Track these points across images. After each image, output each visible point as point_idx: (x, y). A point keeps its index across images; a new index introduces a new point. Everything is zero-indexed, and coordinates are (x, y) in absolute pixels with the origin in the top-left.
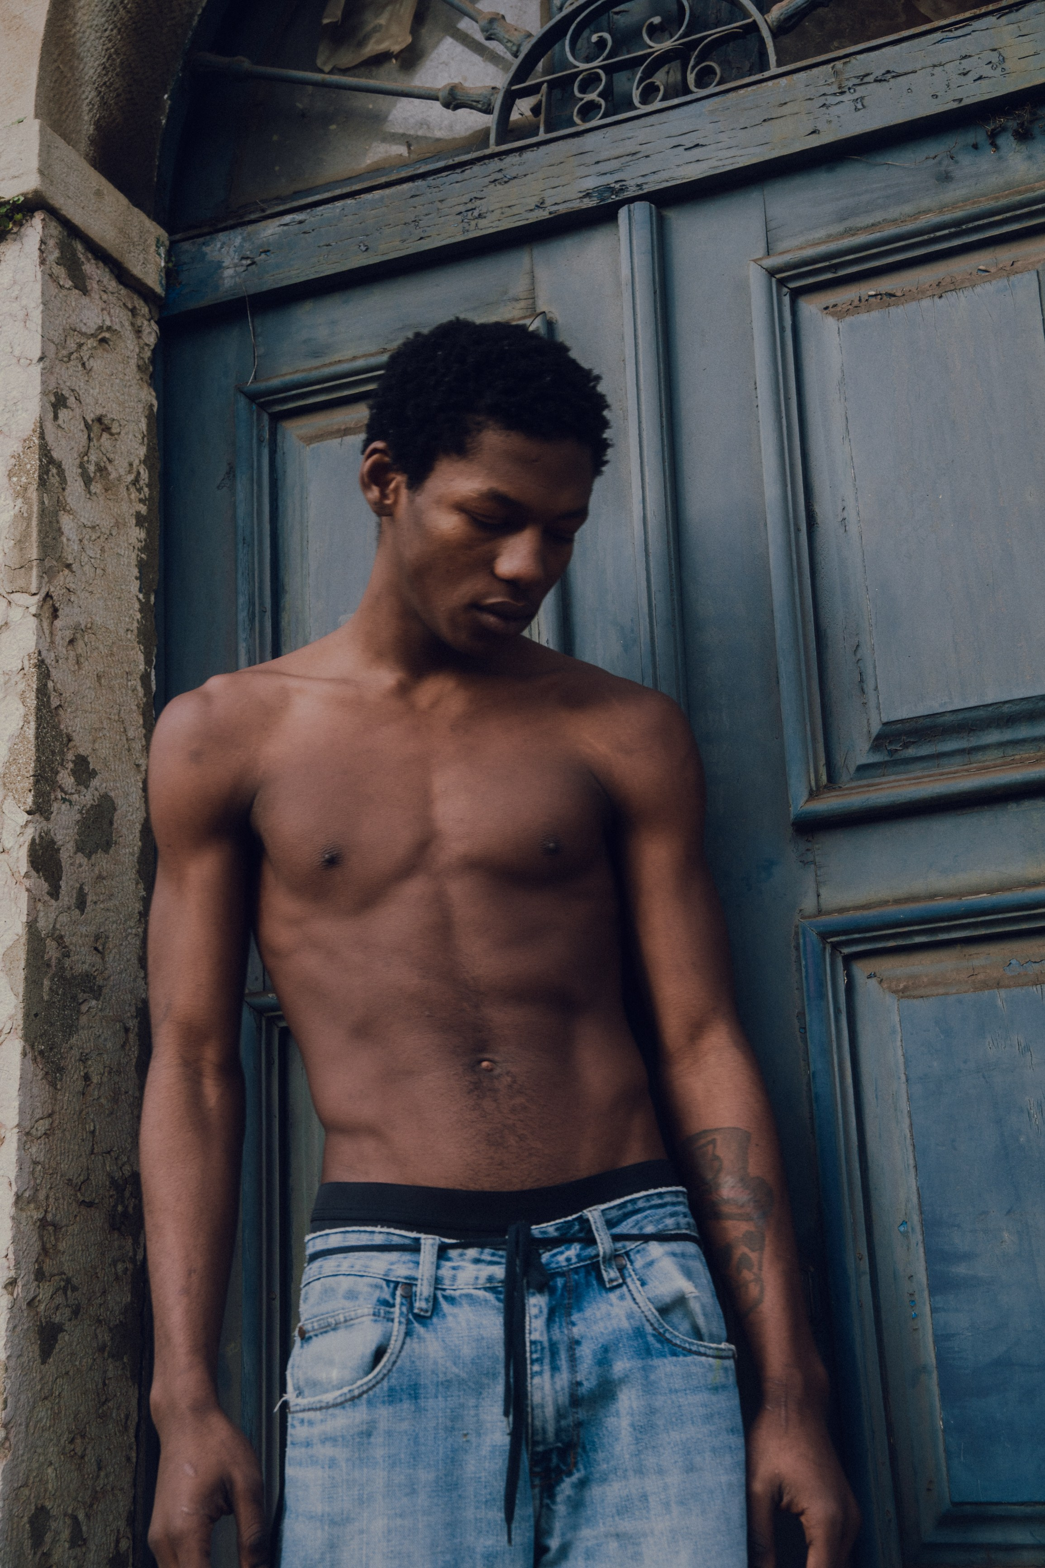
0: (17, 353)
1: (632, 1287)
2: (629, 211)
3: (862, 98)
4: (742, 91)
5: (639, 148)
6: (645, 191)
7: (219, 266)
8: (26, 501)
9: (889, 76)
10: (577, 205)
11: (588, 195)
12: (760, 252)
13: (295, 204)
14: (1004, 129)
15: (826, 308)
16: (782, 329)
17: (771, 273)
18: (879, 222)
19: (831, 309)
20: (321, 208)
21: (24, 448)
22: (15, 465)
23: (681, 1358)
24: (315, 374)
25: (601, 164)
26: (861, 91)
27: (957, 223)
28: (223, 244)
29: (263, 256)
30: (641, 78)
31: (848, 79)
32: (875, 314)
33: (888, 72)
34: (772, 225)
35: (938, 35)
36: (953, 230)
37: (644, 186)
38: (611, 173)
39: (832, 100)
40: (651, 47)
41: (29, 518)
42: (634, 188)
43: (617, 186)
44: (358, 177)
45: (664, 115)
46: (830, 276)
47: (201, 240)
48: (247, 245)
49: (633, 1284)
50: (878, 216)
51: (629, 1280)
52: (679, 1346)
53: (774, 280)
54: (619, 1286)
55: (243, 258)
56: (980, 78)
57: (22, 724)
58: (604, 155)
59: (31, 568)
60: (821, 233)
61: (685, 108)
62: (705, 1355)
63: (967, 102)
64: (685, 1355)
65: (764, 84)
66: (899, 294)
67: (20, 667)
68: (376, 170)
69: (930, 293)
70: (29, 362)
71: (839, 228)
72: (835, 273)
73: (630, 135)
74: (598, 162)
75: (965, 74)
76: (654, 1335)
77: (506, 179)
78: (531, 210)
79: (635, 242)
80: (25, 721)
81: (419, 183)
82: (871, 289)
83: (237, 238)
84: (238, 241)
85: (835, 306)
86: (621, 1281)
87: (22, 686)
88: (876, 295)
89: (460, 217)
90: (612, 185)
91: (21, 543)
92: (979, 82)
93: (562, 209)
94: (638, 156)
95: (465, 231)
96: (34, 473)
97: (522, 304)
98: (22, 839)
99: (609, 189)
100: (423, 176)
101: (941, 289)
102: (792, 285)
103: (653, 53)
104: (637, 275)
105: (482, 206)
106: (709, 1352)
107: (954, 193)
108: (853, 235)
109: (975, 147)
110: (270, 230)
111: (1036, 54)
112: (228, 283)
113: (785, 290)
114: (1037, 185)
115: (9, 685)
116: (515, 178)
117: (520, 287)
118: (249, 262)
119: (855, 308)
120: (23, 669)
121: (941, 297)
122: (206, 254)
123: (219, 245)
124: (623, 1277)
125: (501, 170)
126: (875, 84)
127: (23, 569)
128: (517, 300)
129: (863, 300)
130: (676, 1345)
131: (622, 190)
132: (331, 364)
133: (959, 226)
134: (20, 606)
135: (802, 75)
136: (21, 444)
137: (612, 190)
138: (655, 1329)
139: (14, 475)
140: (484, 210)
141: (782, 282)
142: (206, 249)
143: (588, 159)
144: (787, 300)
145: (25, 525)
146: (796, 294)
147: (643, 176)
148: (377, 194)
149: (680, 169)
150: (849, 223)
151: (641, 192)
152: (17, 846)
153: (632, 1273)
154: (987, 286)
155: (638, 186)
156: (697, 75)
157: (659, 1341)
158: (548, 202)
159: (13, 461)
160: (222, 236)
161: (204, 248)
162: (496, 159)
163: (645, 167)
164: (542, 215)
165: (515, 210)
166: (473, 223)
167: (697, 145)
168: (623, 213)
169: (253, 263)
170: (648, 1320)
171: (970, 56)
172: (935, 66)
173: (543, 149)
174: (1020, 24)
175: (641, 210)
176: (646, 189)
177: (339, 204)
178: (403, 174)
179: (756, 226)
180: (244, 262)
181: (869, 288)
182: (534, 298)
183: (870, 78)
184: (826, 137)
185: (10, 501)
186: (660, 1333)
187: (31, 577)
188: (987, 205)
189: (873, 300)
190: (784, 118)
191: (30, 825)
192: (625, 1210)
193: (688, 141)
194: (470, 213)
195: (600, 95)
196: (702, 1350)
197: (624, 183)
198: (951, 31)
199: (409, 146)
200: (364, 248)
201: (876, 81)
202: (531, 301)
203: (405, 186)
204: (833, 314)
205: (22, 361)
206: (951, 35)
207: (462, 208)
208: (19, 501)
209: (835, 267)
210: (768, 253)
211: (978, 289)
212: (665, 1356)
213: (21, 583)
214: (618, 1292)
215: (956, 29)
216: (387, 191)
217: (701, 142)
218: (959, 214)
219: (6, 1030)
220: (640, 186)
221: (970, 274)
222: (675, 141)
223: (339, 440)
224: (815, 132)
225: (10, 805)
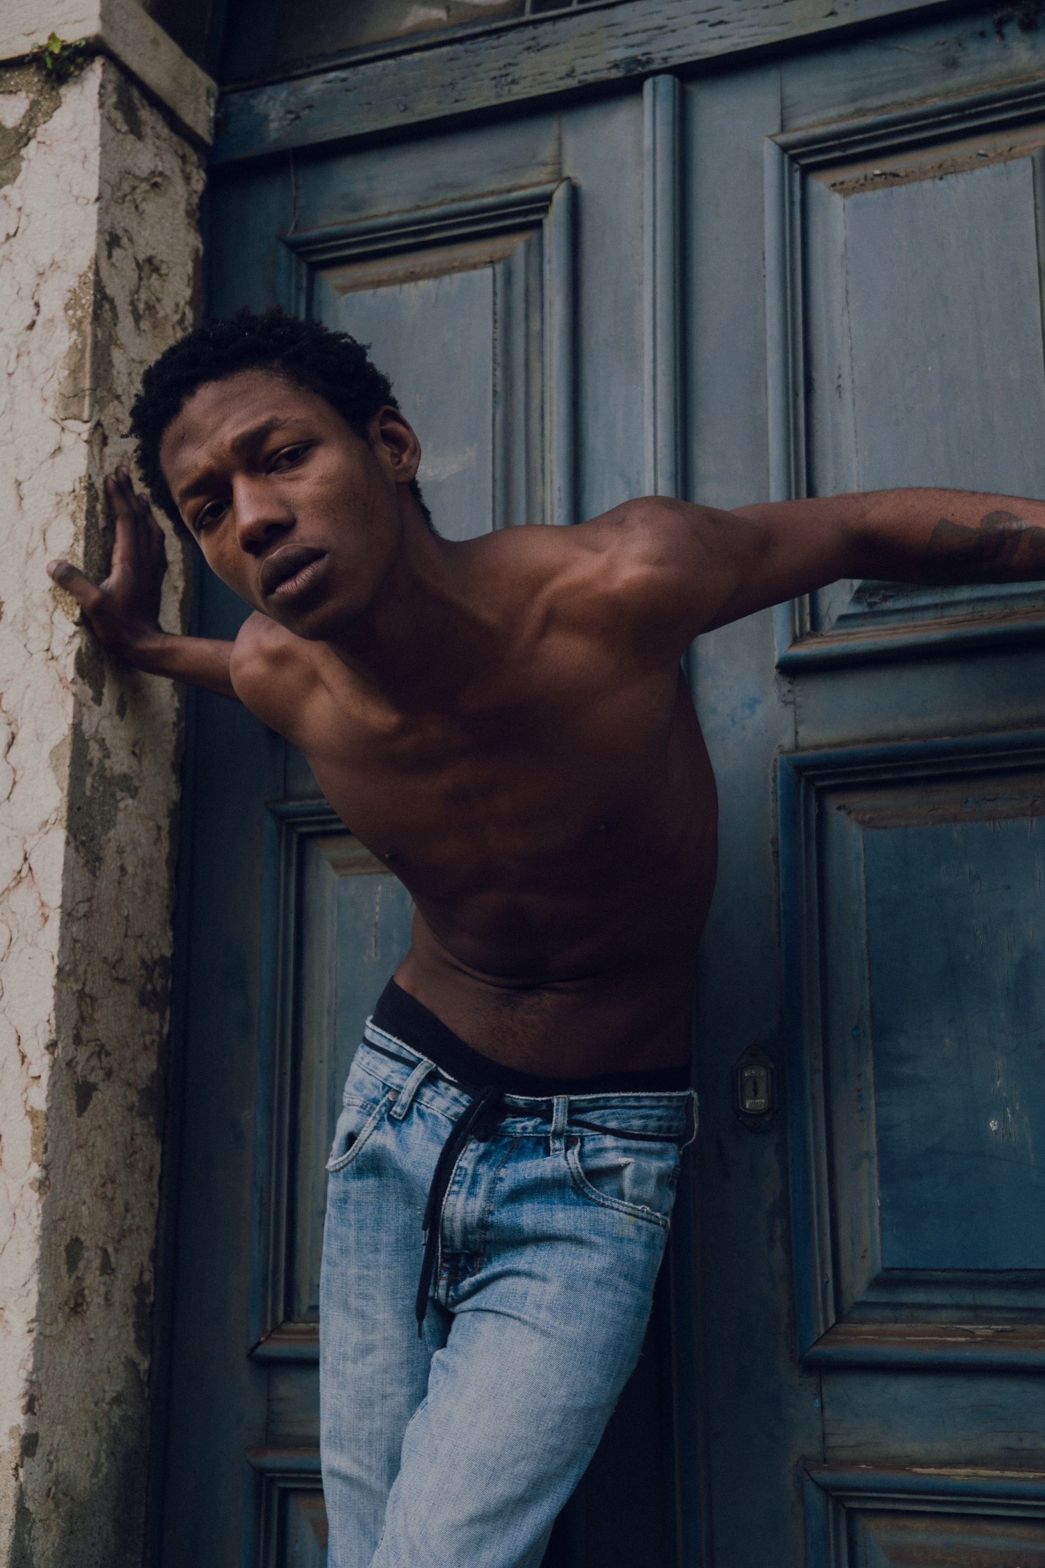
0: (75, 192)
2: (654, 83)
5: (666, 22)
6: (670, 64)
7: (265, 119)
8: (81, 333)
10: (605, 75)
11: (616, 66)
12: (775, 129)
13: (340, 62)
14: (1009, 19)
15: (834, 185)
16: (792, 203)
17: (784, 148)
18: (888, 105)
19: (838, 187)
20: (364, 67)
21: (80, 282)
22: (71, 299)
24: (352, 227)
25: (629, 36)
27: (961, 108)
28: (270, 98)
29: (307, 112)
32: (880, 193)
34: (788, 103)
36: (956, 115)
37: (669, 60)
38: (639, 45)
41: (83, 351)
42: (660, 61)
43: (644, 58)
44: (399, 39)
46: (838, 154)
47: (250, 92)
48: (292, 99)
50: (887, 99)
53: (786, 156)
55: (288, 112)
57: (71, 541)
58: (633, 27)
59: (84, 397)
60: (833, 113)
66: (902, 174)
67: (72, 489)
68: (416, 32)
69: (931, 174)
70: (86, 201)
71: (850, 108)
72: (844, 151)
73: (658, 9)
74: (626, 35)
77: (539, 47)
78: (561, 79)
79: (657, 114)
80: (75, 540)
81: (458, 47)
82: (876, 169)
83: (283, 93)
84: (284, 95)
85: (842, 183)
87: (73, 507)
88: (880, 175)
89: (494, 82)
90: (640, 57)
91: (75, 373)
93: (591, 78)
94: (665, 30)
95: (499, 96)
96: (89, 307)
97: (550, 168)
98: (69, 648)
99: (636, 61)
100: (461, 40)
101: (942, 171)
102: (804, 162)
104: (658, 146)
105: (516, 72)
107: (960, 78)
108: (863, 115)
109: (983, 35)
110: (315, 86)
112: (273, 135)
113: (796, 166)
114: (1038, 74)
115: (60, 505)
116: (547, 46)
117: (548, 152)
118: (294, 116)
119: (861, 186)
120: (74, 491)
121: (941, 178)
122: (254, 106)
123: (265, 98)
125: (534, 38)
127: (76, 398)
128: (545, 164)
129: (869, 179)
131: (649, 61)
132: (367, 218)
133: (962, 111)
134: (73, 432)
136: (77, 279)
137: (638, 62)
139: (70, 309)
140: (517, 76)
141: (794, 159)
142: (253, 102)
143: (617, 31)
144: (797, 176)
145: (79, 356)
146: (807, 171)
147: (669, 50)
148: (417, 55)
149: (704, 44)
150: (858, 104)
151: (665, 65)
152: (65, 655)
154: (986, 170)
155: (663, 59)
158: (579, 71)
159: (69, 295)
160: (269, 90)
161: (251, 101)
162: (530, 27)
163: (670, 41)
164: (572, 83)
165: (547, 78)
166: (507, 88)
167: (721, 22)
168: (648, 85)
169: (298, 117)
173: (576, 20)
175: (665, 82)
176: (672, 62)
177: (380, 64)
178: (443, 37)
179: (772, 105)
180: (289, 116)
181: (875, 168)
182: (560, 164)
184: (843, 20)
185: (66, 333)
187: (83, 405)
188: (988, 91)
189: (877, 179)
191: (77, 635)
193: (713, 17)
194: (503, 79)
197: (650, 56)
199: (448, 10)
200: (402, 108)
202: (557, 166)
203: (445, 50)
204: (840, 191)
205: (80, 200)
207: (496, 73)
208: (75, 334)
209: (845, 146)
210: (783, 129)
211: (977, 173)
213: (74, 410)
216: (427, 53)
217: (725, 18)
218: (962, 99)
219: (52, 821)
220: (665, 59)
221: (970, 158)
222: (701, 17)
223: (371, 291)
224: (833, 14)
225: (59, 616)
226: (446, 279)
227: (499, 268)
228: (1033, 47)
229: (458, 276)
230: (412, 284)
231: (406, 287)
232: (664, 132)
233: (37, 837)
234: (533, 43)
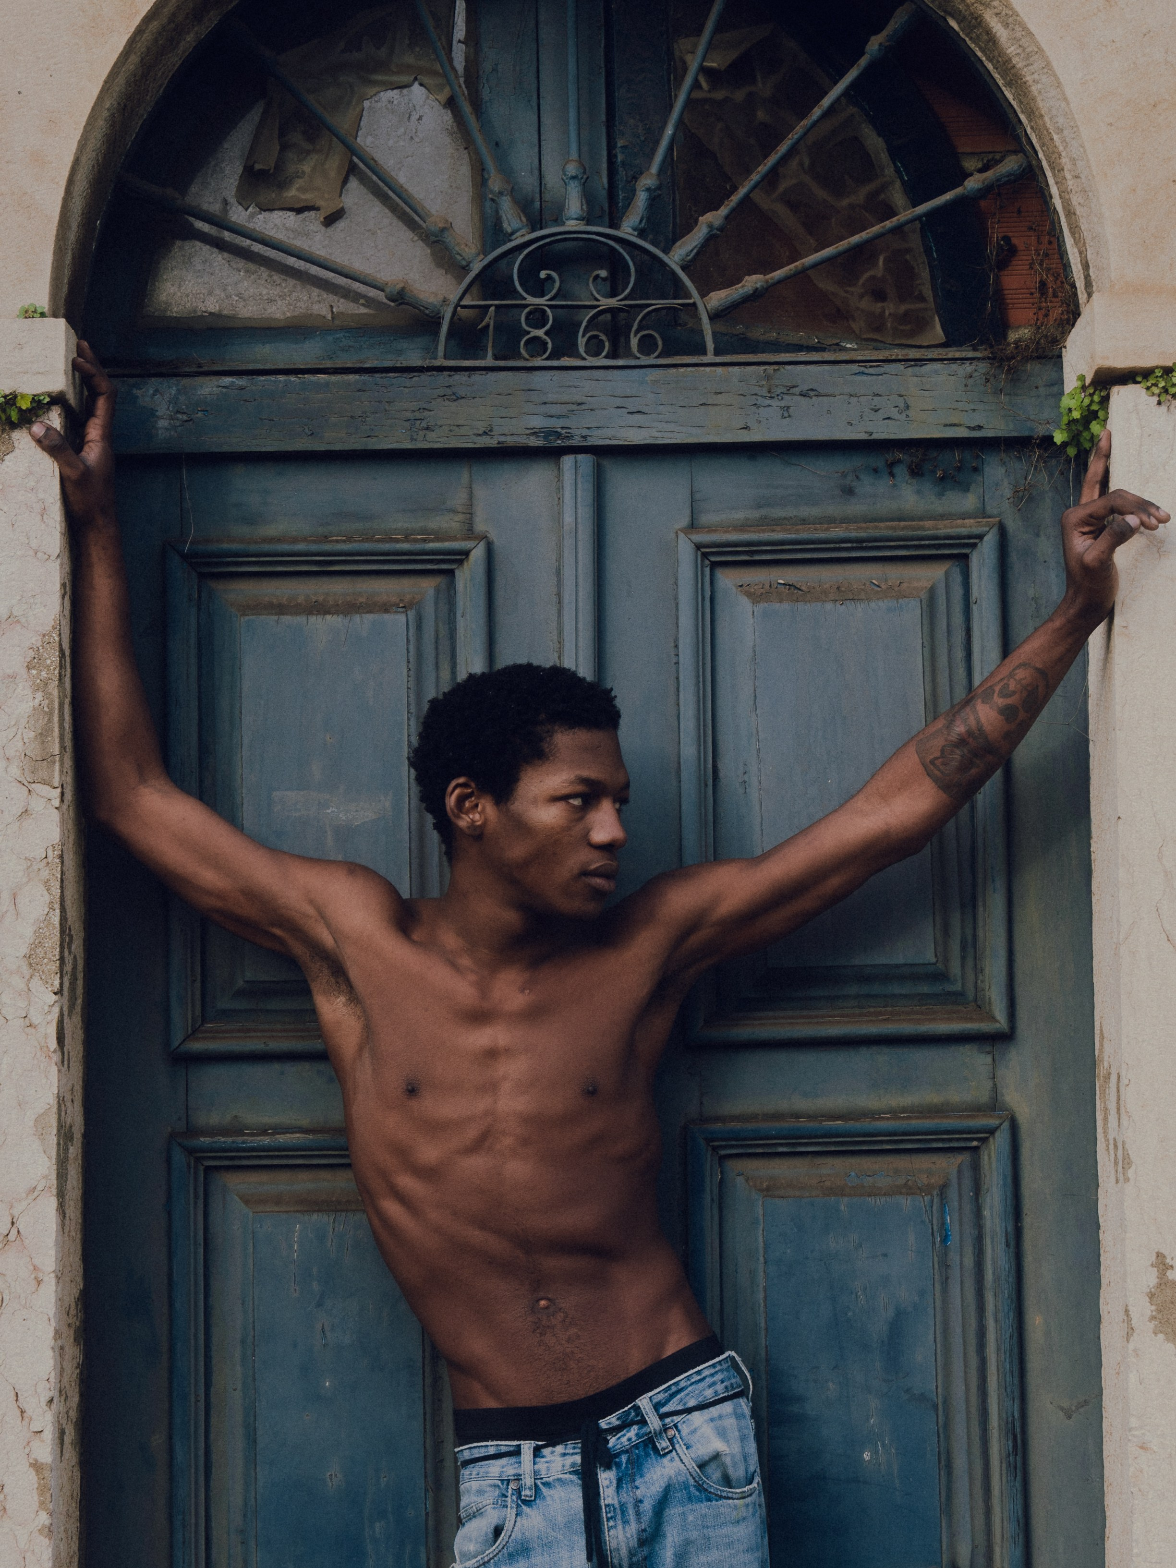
1: (679, 1451)
2: (573, 459)
3: (788, 407)
4: (682, 370)
5: (584, 399)
6: (589, 444)
7: (152, 413)
8: (47, 695)
9: (812, 393)
10: (524, 440)
11: (534, 434)
12: (685, 521)
13: (235, 367)
14: (899, 461)
15: (740, 586)
16: (704, 598)
17: (698, 547)
19: (744, 589)
20: (263, 378)
21: (43, 642)
22: (35, 658)
23: (714, 1503)
25: (548, 405)
26: (787, 400)
27: (860, 540)
28: (156, 391)
29: (200, 414)
30: (586, 327)
31: (777, 386)
32: (786, 606)
33: (812, 390)
34: (697, 496)
35: (855, 368)
36: (855, 545)
37: (589, 439)
39: (760, 401)
40: (597, 300)
41: (51, 713)
42: (579, 438)
43: (563, 431)
45: (610, 372)
46: (745, 558)
47: (132, 381)
48: (182, 398)
49: (680, 1448)
50: (790, 512)
51: (677, 1446)
52: (713, 1493)
53: (699, 553)
54: (671, 1451)
55: (178, 412)
56: (889, 418)
57: (48, 909)
58: (551, 397)
59: (54, 762)
60: (739, 515)
61: (629, 371)
62: (733, 1499)
63: (875, 436)
64: (717, 1500)
65: (702, 368)
66: (803, 588)
67: (43, 856)
69: (831, 596)
70: (46, 556)
71: (755, 514)
72: (751, 556)
73: (576, 384)
74: (545, 403)
75: (876, 411)
76: (695, 1486)
77: (454, 397)
78: (479, 435)
79: (579, 492)
81: (365, 377)
82: (780, 578)
83: (170, 388)
84: (174, 391)
85: (748, 586)
86: (671, 1448)
87: (47, 873)
88: (784, 584)
89: (407, 424)
90: (559, 430)
91: (41, 736)
92: (887, 421)
93: (509, 441)
94: (583, 407)
95: (413, 442)
97: (460, 517)
98: (49, 1018)
99: (554, 432)
100: (370, 371)
101: (841, 595)
102: (713, 559)
103: (599, 306)
104: (581, 524)
105: (430, 418)
106: (734, 1496)
107: (856, 507)
108: (772, 530)
109: (875, 470)
110: (207, 388)
111: (934, 410)
112: (162, 434)
113: (707, 562)
114: (927, 523)
115: (32, 870)
116: (463, 397)
117: (458, 499)
118: (185, 417)
119: (767, 593)
120: (48, 856)
121: (842, 604)
122: (138, 397)
123: (151, 392)
124: (673, 1444)
125: (449, 386)
126: (799, 398)
127: (45, 762)
128: (455, 512)
129: (773, 587)
130: (710, 1492)
131: (568, 437)
133: (860, 543)
134: (42, 797)
135: (736, 369)
136: (41, 636)
137: (558, 435)
138: (696, 1481)
139: (34, 667)
140: (432, 423)
141: (705, 555)
142: (137, 392)
143: (535, 397)
144: (708, 571)
145: (46, 719)
146: (714, 565)
147: (588, 428)
149: (623, 430)
150: (763, 512)
151: (585, 444)
152: (46, 1023)
153: (680, 1440)
154: (880, 603)
155: (583, 437)
156: (640, 340)
157: (698, 1490)
158: (497, 430)
159: (32, 654)
160: (155, 382)
161: (135, 391)
162: (446, 373)
163: (589, 419)
164: (490, 442)
165: (463, 431)
166: (420, 434)
167: (639, 412)
168: (568, 460)
169: (190, 420)
170: (691, 1475)
171: (880, 396)
172: (851, 395)
173: (492, 376)
174: (923, 379)
176: (591, 442)
177: (280, 378)
179: (684, 496)
180: (180, 416)
181: (778, 577)
182: (471, 515)
183: (796, 391)
184: (757, 437)
185: (28, 692)
186: (699, 1485)
187: (53, 771)
188: (886, 532)
189: (781, 588)
190: (719, 407)
191: (57, 1002)
192: (670, 1392)
193: (631, 405)
194: (418, 422)
195: (546, 333)
196: (730, 1495)
197: (569, 431)
198: (865, 367)
200: (308, 432)
201: (802, 395)
202: (468, 516)
203: (352, 377)
204: (747, 595)
205: (39, 555)
206: (866, 371)
207: (408, 415)
208: (39, 694)
209: (752, 553)
210: (694, 530)
211: (873, 604)
212: (701, 1502)
213: (43, 775)
214: (669, 1457)
215: (871, 367)
216: (334, 378)
217: (644, 409)
218: (860, 533)
219: (40, 1188)
220: (585, 437)
221: (865, 584)
222: (619, 402)
223: (276, 618)
224: (746, 428)
225: (36, 983)
226: (357, 618)
227: (412, 614)
228: (919, 492)
229: (370, 617)
230: (320, 618)
231: (313, 619)
232: (585, 513)
233: (24, 1203)
234: (449, 392)
